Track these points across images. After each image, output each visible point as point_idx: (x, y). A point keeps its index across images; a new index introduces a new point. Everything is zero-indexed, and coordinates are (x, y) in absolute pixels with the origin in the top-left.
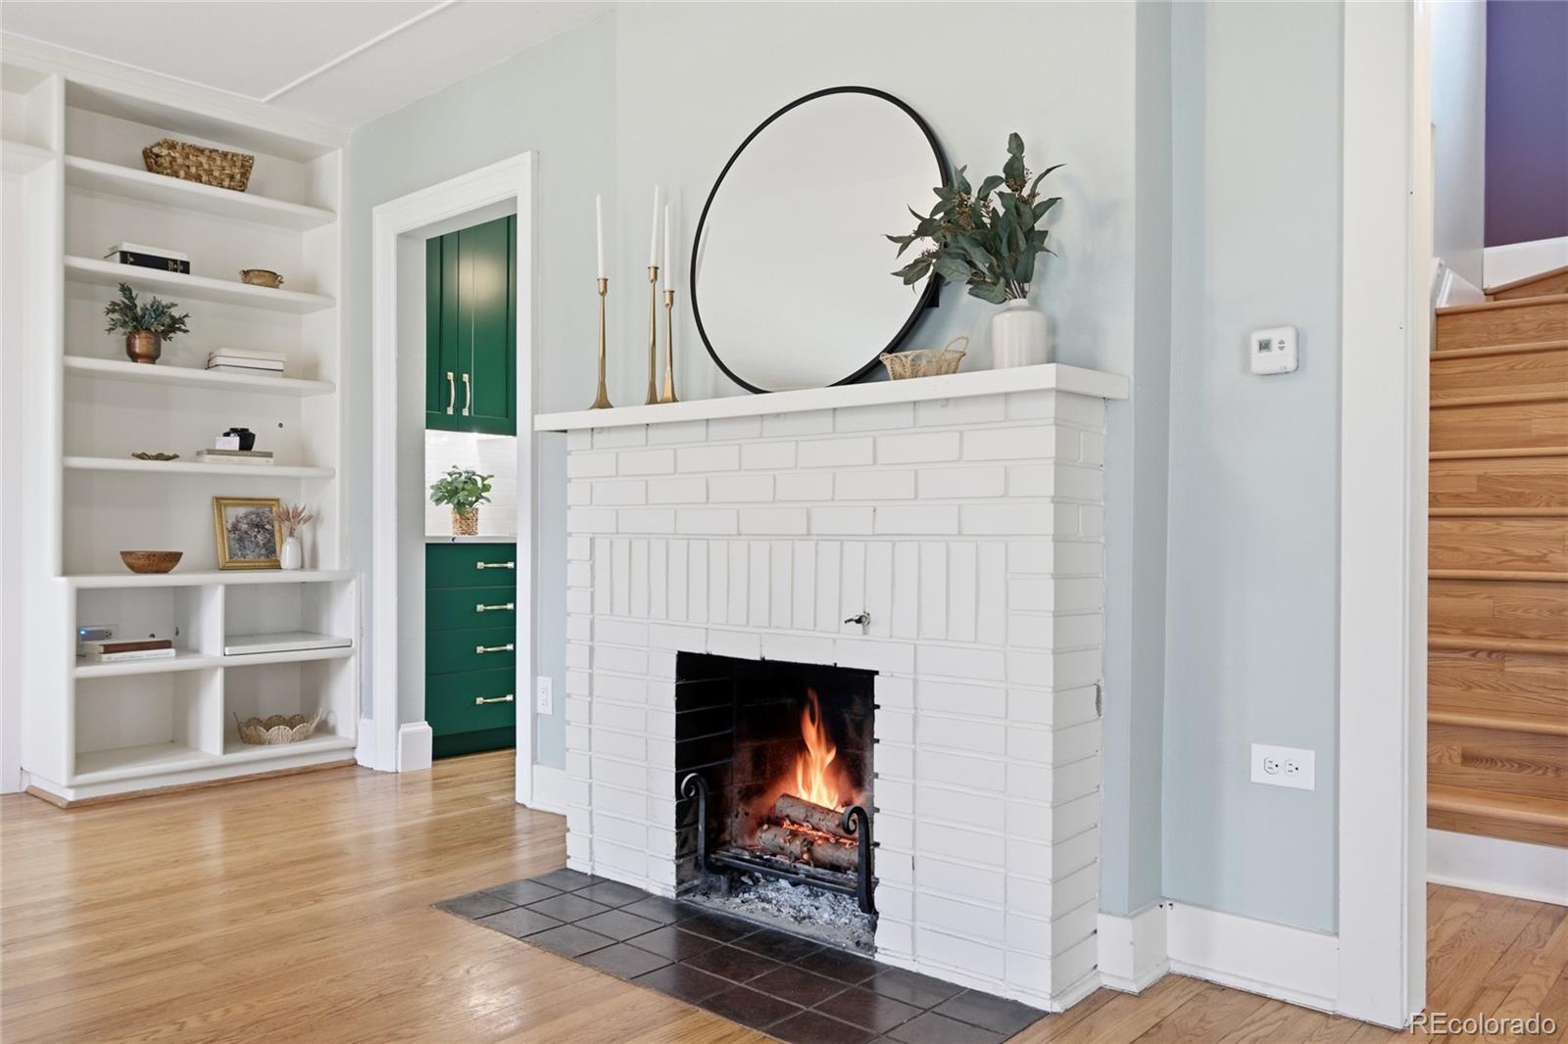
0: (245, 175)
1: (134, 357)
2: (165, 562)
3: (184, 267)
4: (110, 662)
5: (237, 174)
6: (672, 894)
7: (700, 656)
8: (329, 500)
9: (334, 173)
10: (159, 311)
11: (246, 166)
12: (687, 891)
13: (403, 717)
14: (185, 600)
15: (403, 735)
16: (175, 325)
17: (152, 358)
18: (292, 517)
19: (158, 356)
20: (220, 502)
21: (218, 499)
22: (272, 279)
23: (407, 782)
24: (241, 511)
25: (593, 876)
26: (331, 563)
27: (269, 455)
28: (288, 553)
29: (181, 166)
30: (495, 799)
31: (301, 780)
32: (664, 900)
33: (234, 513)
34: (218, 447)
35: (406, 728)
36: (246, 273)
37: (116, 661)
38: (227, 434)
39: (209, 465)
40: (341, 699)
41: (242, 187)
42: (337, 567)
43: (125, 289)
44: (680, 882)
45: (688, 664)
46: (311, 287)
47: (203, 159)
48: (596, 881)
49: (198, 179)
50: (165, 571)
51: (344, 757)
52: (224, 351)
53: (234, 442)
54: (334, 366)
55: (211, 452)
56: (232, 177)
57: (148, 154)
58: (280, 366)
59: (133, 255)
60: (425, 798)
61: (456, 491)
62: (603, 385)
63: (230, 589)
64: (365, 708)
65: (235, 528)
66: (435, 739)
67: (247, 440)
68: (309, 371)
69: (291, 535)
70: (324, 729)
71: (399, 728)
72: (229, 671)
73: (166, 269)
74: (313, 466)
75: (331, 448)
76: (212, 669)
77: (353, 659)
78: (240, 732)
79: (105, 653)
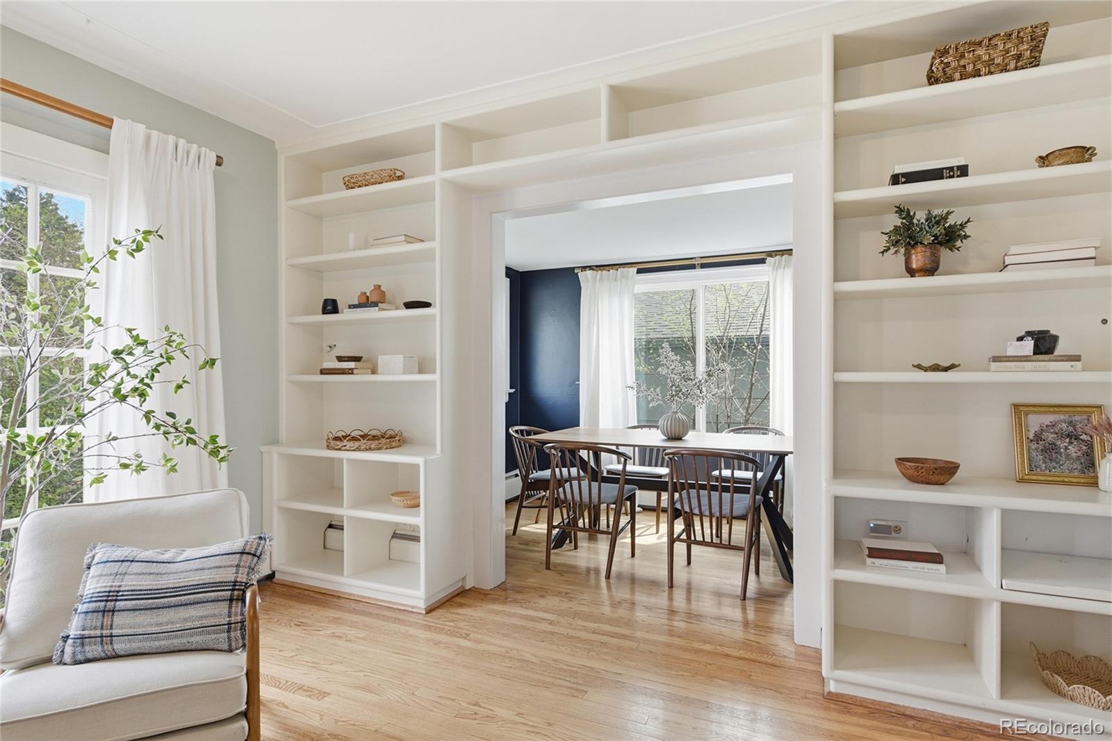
0: (1037, 46)
2: (938, 473)
3: (963, 171)
5: (1026, 51)
10: (936, 222)
11: (1039, 35)
20: (1019, 410)
21: (1016, 406)
22: (1083, 154)
24: (1048, 419)
27: (1080, 359)
28: (1107, 471)
33: (1035, 422)
34: (1009, 353)
36: (1044, 157)
37: (881, 567)
38: (1020, 339)
39: (999, 374)
41: (1032, 63)
43: (901, 210)
50: (939, 484)
53: (1029, 344)
56: (1019, 56)
58: (1092, 253)
59: (904, 175)
65: (1038, 438)
73: (942, 178)
79: (870, 556)
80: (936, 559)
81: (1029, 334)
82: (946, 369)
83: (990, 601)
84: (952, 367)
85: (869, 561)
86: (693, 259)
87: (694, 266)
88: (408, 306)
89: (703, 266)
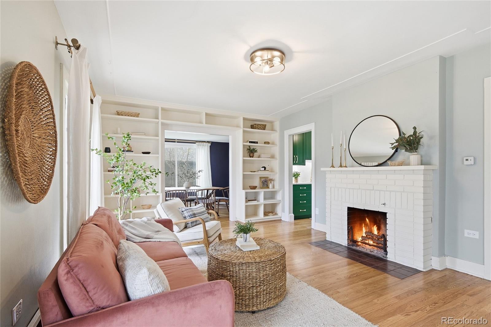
0: (265, 127)
1: (250, 157)
2: (255, 188)
3: (257, 143)
4: (249, 203)
5: (264, 127)
6: (347, 246)
7: (352, 208)
8: (276, 177)
9: (277, 125)
10: (254, 149)
11: (265, 126)
12: (349, 245)
13: (290, 213)
14: (257, 194)
15: (290, 216)
16: (256, 151)
17: (253, 157)
18: (271, 180)
19: (253, 156)
20: (261, 178)
21: (260, 177)
22: (268, 143)
23: (290, 223)
24: (263, 179)
25: (331, 241)
26: (277, 187)
27: (268, 171)
28: (270, 186)
30: (308, 227)
32: (345, 246)
34: (261, 170)
35: (290, 215)
36: (265, 142)
37: (250, 202)
38: (262, 168)
39: (260, 173)
40: (279, 209)
41: (265, 129)
42: (278, 188)
43: (249, 147)
44: (348, 244)
45: (349, 209)
46: (273, 144)
47: (260, 126)
48: (332, 242)
49: (259, 129)
50: (255, 189)
51: (280, 219)
52: (262, 155)
53: (263, 169)
54: (277, 155)
55: (260, 170)
56: (263, 128)
57: (251, 126)
58: (270, 156)
60: (293, 226)
62: (333, 163)
63: (264, 192)
64: (283, 211)
65: (263, 182)
66: (294, 216)
67: (265, 168)
68: (273, 157)
69: (271, 183)
70: (276, 214)
71: (288, 215)
72: (265, 205)
73: (255, 143)
74: (273, 172)
75: (277, 169)
76: (262, 204)
77: (281, 203)
78: (266, 214)
79: (248, 201)
80: (255, 200)
82: (254, 172)
84: (256, 171)
86: (175, 140)
87: (175, 142)
88: (144, 153)
89: (178, 142)
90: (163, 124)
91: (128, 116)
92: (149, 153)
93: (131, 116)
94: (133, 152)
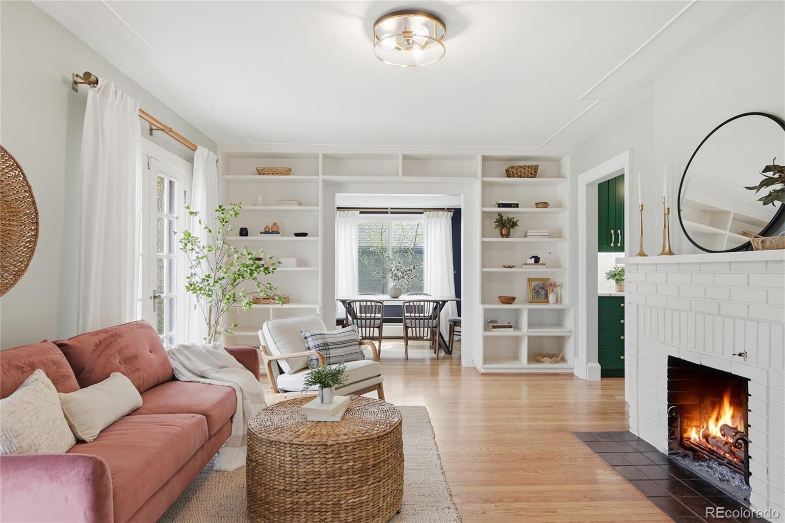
0: (536, 172)
1: (503, 236)
2: (510, 300)
3: (517, 206)
4: (494, 331)
5: (532, 172)
6: (666, 453)
7: (677, 358)
8: (563, 278)
9: (567, 167)
10: (509, 220)
11: (536, 168)
12: (674, 454)
13: (588, 361)
14: (518, 312)
15: (589, 367)
16: (514, 224)
17: (507, 236)
18: (554, 285)
19: (509, 234)
21: (529, 279)
22: (545, 205)
23: (590, 385)
24: (537, 283)
25: (638, 437)
26: (566, 301)
27: (544, 264)
28: (551, 297)
29: (515, 173)
31: (553, 377)
32: (663, 455)
33: (534, 284)
34: (528, 263)
35: (590, 364)
36: (537, 204)
37: (496, 331)
38: (531, 258)
39: (526, 269)
40: (569, 350)
41: (535, 176)
42: (568, 303)
43: (500, 215)
45: (671, 361)
46: (560, 205)
47: (522, 170)
48: (639, 440)
49: (521, 176)
50: (511, 303)
51: (569, 371)
52: (529, 231)
53: (533, 260)
54: (567, 233)
55: (525, 264)
56: (531, 174)
57: (507, 171)
58: (548, 234)
59: (501, 204)
60: (599, 392)
61: (615, 275)
62: (641, 246)
63: (529, 310)
64: (576, 355)
65: (534, 289)
66: (602, 369)
67: (537, 260)
68: (559, 235)
69: (552, 291)
70: (563, 360)
71: (587, 364)
72: (529, 337)
73: (511, 207)
74: (561, 268)
75: (566, 262)
77: (572, 337)
78: (535, 357)
79: (493, 328)
80: (510, 327)
81: (533, 257)
82: (512, 267)
83: (525, 336)
84: (514, 266)
85: (493, 329)
86: (387, 209)
87: (387, 213)
88: (297, 235)
89: (392, 213)
90: (326, 183)
91: (273, 174)
92: (305, 235)
93: (277, 174)
94: (279, 233)
